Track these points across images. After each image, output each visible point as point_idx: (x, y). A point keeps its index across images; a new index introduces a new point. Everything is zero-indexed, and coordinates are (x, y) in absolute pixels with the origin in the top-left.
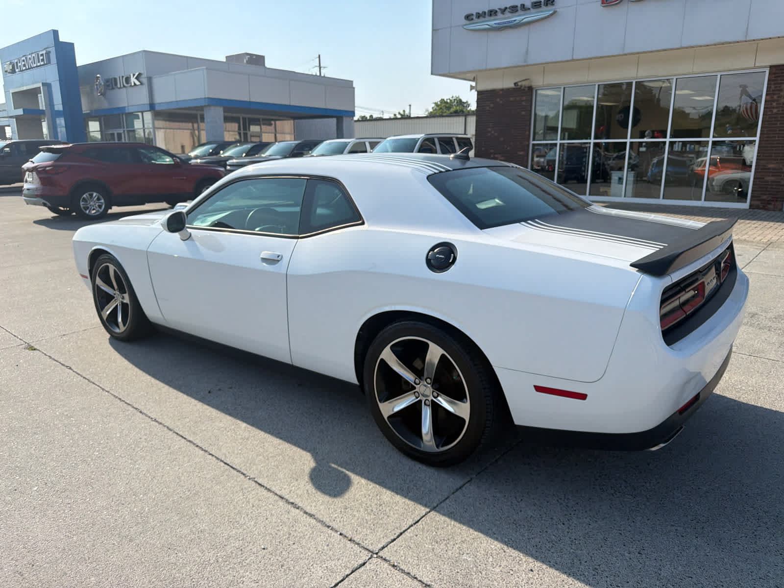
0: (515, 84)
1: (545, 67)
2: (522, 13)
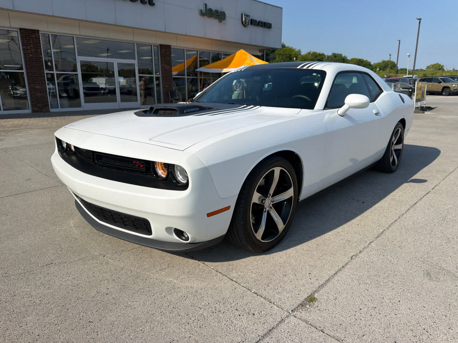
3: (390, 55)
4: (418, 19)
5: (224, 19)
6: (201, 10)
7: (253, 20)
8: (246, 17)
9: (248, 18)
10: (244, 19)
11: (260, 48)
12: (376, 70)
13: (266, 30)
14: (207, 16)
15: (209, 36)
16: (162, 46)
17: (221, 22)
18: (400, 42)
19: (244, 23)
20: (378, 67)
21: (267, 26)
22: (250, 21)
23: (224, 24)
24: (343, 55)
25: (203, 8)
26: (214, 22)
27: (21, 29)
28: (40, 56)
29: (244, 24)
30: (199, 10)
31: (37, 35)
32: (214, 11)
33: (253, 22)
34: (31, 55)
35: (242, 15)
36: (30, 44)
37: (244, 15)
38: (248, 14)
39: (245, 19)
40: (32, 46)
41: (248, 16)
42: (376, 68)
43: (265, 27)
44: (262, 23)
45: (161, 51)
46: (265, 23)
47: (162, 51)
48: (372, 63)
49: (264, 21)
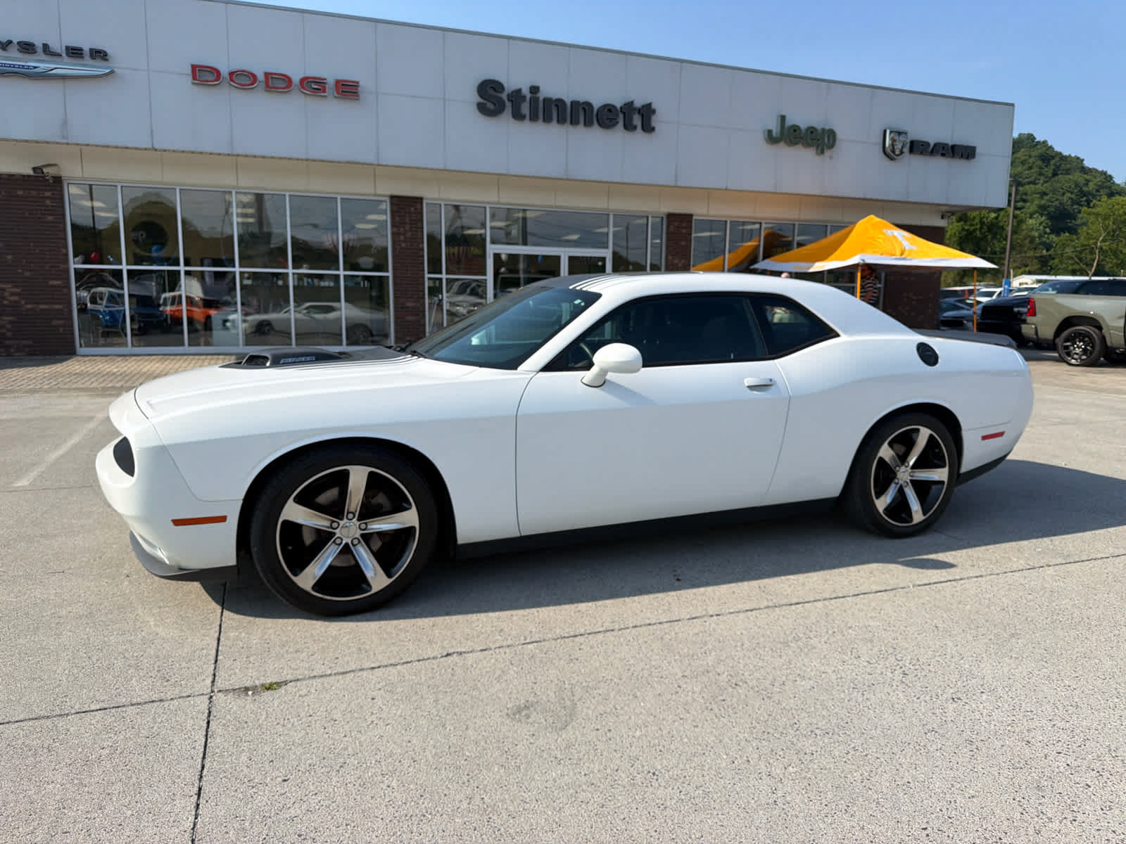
0: (34, 169)
1: (83, 150)
2: (43, 57)
5: (832, 146)
6: (770, 132)
7: (919, 142)
8: (897, 138)
9: (902, 138)
10: (888, 142)
11: (944, 209)
13: (958, 165)
14: (786, 142)
15: (786, 189)
16: (670, 216)
17: (822, 152)
19: (889, 151)
21: (960, 152)
22: (908, 145)
23: (831, 158)
25: (774, 126)
26: (804, 155)
27: (392, 197)
28: (421, 246)
29: (890, 155)
30: (764, 131)
31: (418, 206)
32: (804, 131)
33: (917, 147)
34: (404, 245)
35: (885, 132)
36: (406, 223)
37: (891, 132)
38: (904, 128)
39: (893, 140)
40: (408, 227)
41: (901, 133)
43: (954, 156)
44: (944, 146)
45: (668, 227)
46: (953, 147)
47: (672, 227)
49: (951, 143)
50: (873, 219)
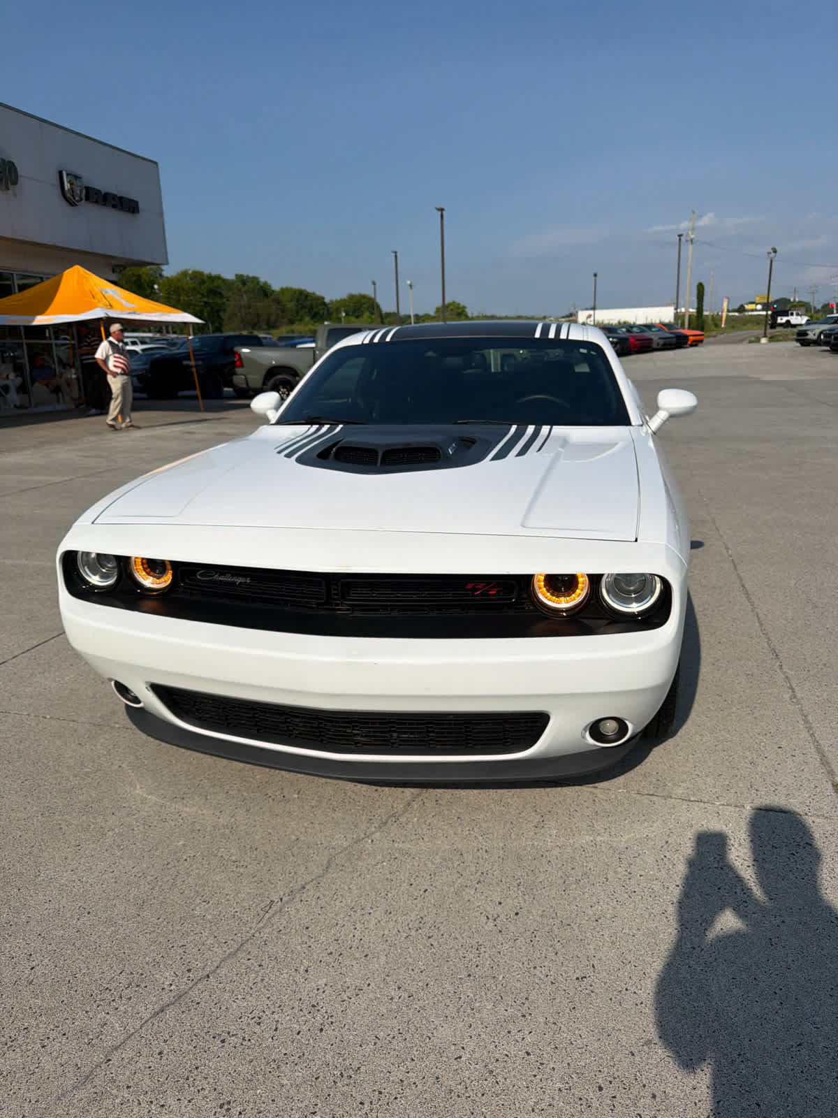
3: (374, 283)
4: (438, 210)
5: (15, 182)
7: (91, 188)
8: (73, 181)
9: (78, 183)
10: (67, 186)
11: (114, 262)
12: (340, 316)
13: (124, 217)
17: (8, 190)
18: (396, 256)
19: (68, 195)
20: (343, 309)
21: (128, 206)
22: (84, 191)
23: (15, 195)
24: (262, 280)
29: (70, 199)
33: (93, 195)
35: (60, 173)
37: (68, 175)
38: (78, 172)
39: (71, 184)
41: (76, 177)
42: (338, 310)
43: (122, 209)
44: (114, 197)
46: (121, 199)
48: (327, 300)
49: (119, 195)
50: (77, 269)
